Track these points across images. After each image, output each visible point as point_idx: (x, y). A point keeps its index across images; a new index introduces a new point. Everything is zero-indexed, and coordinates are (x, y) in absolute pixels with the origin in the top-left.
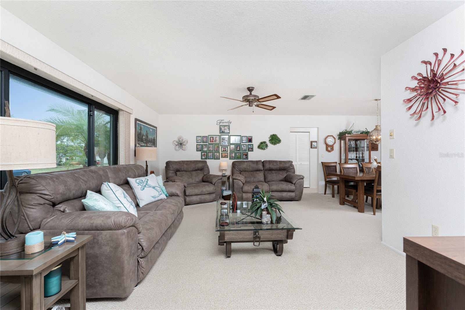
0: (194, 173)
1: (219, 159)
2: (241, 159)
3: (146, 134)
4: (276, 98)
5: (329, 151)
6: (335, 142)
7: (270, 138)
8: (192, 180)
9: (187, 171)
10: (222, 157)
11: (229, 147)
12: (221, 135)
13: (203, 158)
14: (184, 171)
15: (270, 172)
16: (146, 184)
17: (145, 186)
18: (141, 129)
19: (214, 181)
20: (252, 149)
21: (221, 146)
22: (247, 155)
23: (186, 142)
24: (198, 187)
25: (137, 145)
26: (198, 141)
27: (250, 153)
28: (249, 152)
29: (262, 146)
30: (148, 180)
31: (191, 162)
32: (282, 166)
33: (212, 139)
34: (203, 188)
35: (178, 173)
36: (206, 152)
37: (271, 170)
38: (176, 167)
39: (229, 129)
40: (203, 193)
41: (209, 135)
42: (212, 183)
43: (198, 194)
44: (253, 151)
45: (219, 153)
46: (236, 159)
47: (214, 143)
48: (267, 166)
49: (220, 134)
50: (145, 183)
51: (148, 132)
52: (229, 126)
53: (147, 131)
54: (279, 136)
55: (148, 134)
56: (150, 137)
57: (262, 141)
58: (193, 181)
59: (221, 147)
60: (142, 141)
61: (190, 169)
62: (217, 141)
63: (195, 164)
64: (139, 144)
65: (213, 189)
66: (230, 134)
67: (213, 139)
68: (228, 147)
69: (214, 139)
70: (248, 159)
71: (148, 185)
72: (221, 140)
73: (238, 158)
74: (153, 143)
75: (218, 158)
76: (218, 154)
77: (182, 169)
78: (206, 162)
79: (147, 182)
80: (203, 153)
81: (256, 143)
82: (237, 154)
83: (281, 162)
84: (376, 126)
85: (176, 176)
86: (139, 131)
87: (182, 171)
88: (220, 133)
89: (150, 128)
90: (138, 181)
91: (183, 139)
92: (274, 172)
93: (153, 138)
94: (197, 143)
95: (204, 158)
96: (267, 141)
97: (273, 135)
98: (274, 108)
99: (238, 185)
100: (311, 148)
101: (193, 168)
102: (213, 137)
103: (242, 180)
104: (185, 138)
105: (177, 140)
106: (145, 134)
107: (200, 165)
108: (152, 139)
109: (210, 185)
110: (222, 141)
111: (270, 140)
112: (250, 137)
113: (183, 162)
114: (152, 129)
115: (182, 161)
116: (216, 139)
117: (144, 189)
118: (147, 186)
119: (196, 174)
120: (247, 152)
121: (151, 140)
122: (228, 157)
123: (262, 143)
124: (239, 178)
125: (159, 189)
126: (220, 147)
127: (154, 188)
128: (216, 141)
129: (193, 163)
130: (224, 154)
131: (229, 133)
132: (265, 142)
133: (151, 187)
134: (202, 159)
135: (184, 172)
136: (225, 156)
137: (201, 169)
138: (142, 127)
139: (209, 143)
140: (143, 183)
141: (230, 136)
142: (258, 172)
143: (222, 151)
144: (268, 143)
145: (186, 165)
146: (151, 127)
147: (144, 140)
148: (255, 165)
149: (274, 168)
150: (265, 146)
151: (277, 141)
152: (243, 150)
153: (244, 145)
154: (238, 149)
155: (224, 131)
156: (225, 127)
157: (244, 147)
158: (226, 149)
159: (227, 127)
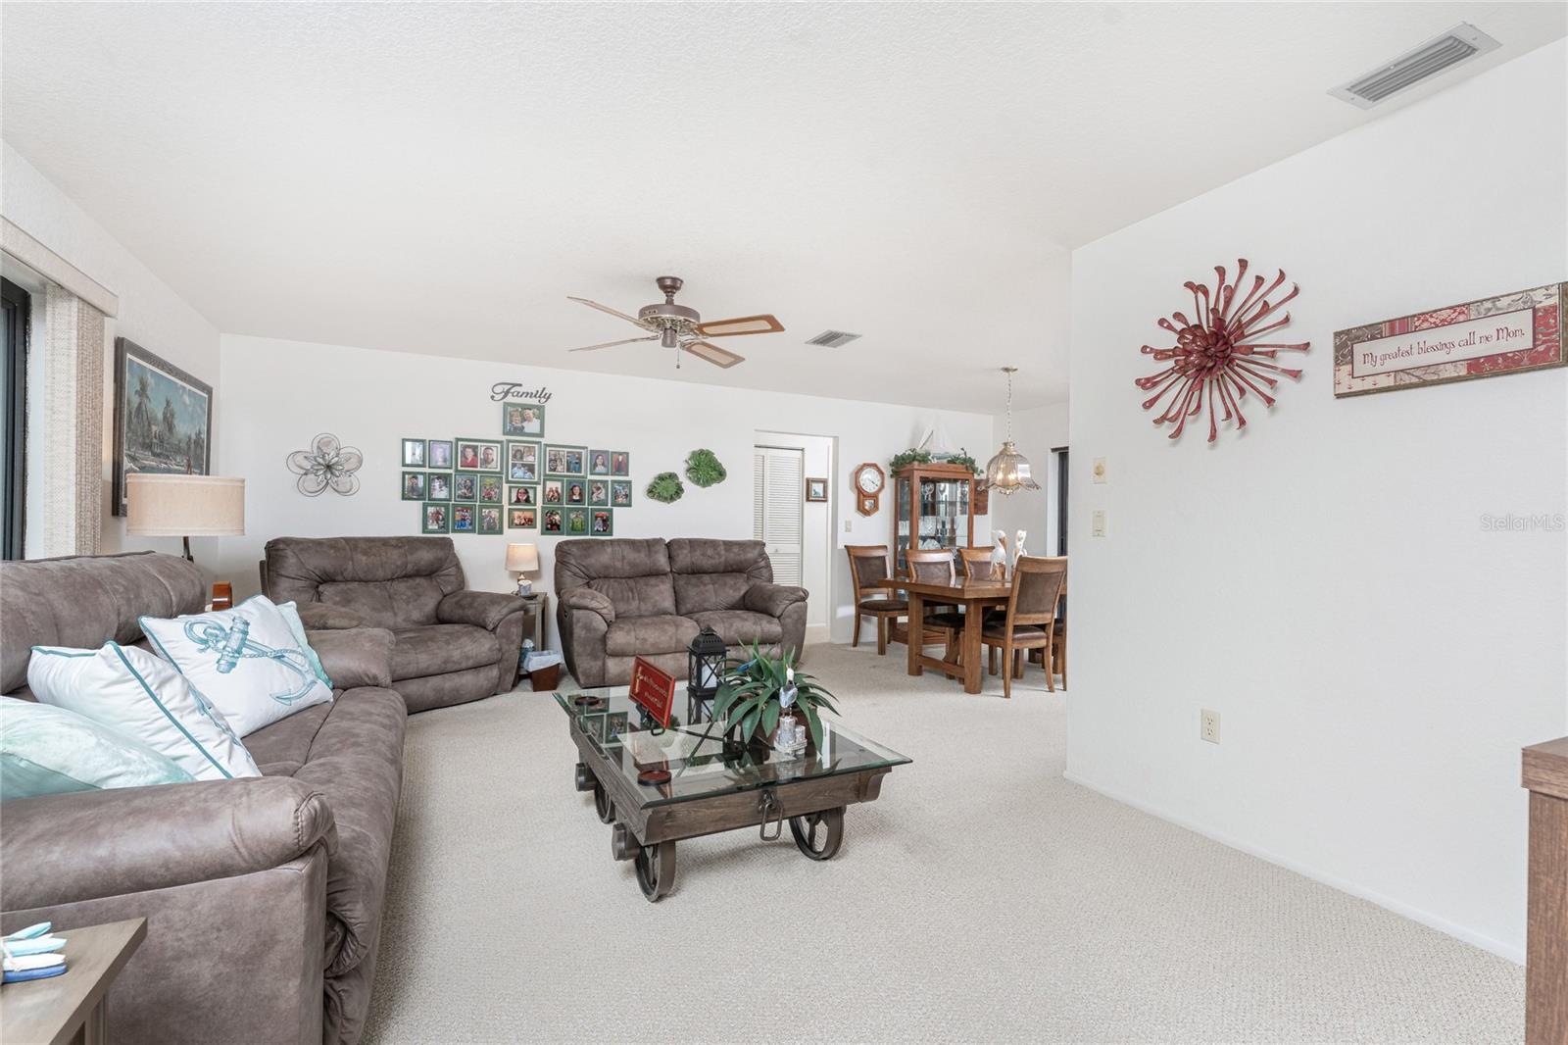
0: (401, 587)
1: (500, 532)
2: (587, 534)
3: (165, 417)
4: (769, 327)
5: (866, 513)
6: (882, 486)
7: (691, 463)
8: (395, 614)
9: (367, 581)
10: (511, 525)
11: (540, 488)
12: (509, 441)
13: (430, 527)
14: (353, 580)
15: (694, 580)
16: (243, 643)
17: (239, 652)
18: (143, 391)
19: (493, 615)
20: (628, 496)
21: (508, 482)
22: (607, 523)
23: (354, 460)
24: (430, 643)
25: (127, 464)
26: (409, 458)
27: (618, 513)
28: (615, 508)
29: (665, 489)
30: (247, 624)
31: (385, 542)
32: (733, 556)
33: (470, 453)
34: (451, 647)
35: (327, 590)
36: (447, 507)
37: (696, 572)
38: (317, 563)
39: (541, 417)
40: (450, 667)
41: (458, 440)
42: (485, 628)
43: (431, 670)
44: (630, 505)
45: (501, 508)
46: (568, 535)
47: (479, 469)
48: (684, 559)
50: (238, 636)
51: (173, 405)
52: (541, 409)
53: (168, 403)
54: (719, 457)
55: (172, 415)
56: (184, 429)
57: (663, 471)
58: (400, 619)
59: (510, 488)
60: (148, 447)
61: (380, 574)
62: (493, 464)
63: (402, 551)
64: (133, 459)
65: (490, 649)
66: (544, 441)
67: (476, 455)
68: (535, 488)
69: (481, 456)
70: (612, 535)
71: (251, 648)
72: (510, 462)
73: (573, 529)
74: (196, 457)
75: (494, 529)
76: (495, 513)
77: (348, 574)
78: (449, 544)
79: (246, 633)
80: (431, 510)
81: (640, 477)
82: (573, 516)
83: (728, 545)
84: (1005, 444)
85: (319, 600)
86: (136, 400)
87: (344, 581)
88: (504, 434)
89: (184, 388)
90: (199, 630)
91: (338, 449)
92: (706, 578)
93: (193, 437)
94: (404, 465)
95: (438, 527)
96: (680, 469)
97: (701, 452)
98: (738, 359)
99: (588, 628)
100: (808, 500)
101: (397, 567)
102: (475, 449)
103: (604, 611)
104: (348, 441)
105: (308, 449)
106: (160, 416)
107: (425, 556)
108: (190, 439)
109: (476, 634)
110: (514, 465)
111: (688, 470)
112: (620, 454)
113: (353, 543)
114: (191, 394)
115: (347, 540)
116: (486, 453)
117: (233, 665)
118: (245, 651)
119: (409, 593)
120: (609, 506)
121: (183, 445)
122: (535, 527)
123: (661, 478)
124: (594, 604)
125: (299, 659)
126: (506, 487)
127: (279, 657)
128: (486, 461)
129: (396, 547)
130: (520, 513)
131: (541, 435)
132: (672, 476)
133: (264, 654)
134: (425, 529)
135: (355, 585)
136: (523, 521)
137: (430, 573)
138: (151, 380)
139: (457, 470)
140: (227, 637)
141: (546, 445)
142: (653, 581)
143: (510, 504)
144: (683, 478)
145: (365, 553)
146: (188, 387)
147: (154, 441)
148: (642, 555)
149: (706, 563)
150: (672, 490)
151: (714, 474)
152: (595, 499)
153: (599, 484)
154: (576, 497)
155: (523, 428)
156: (528, 411)
157: (598, 489)
158: (528, 497)
159: (534, 414)
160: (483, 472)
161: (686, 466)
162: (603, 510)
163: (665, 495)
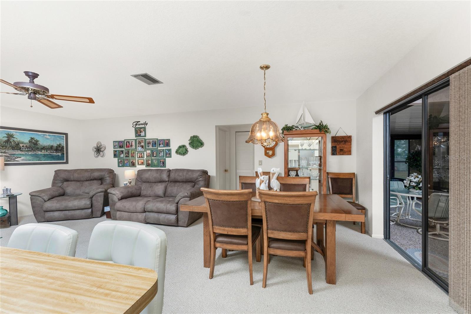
1: (136, 166)
2: (158, 167)
3: (30, 142)
5: (269, 156)
6: (277, 144)
7: (191, 141)
9: (78, 181)
10: (138, 164)
11: (145, 152)
14: (74, 181)
18: (10, 136)
20: (170, 154)
26: (115, 146)
27: (168, 160)
28: (166, 158)
29: (182, 151)
32: (188, 176)
35: (65, 183)
37: (176, 181)
38: (62, 176)
39: (145, 131)
44: (171, 157)
45: (136, 159)
47: (130, 148)
48: (172, 176)
49: (136, 138)
52: (145, 128)
54: (201, 138)
55: (37, 141)
56: (46, 144)
57: (181, 144)
60: (16, 149)
61: (82, 179)
62: (133, 146)
64: (4, 153)
67: (129, 144)
69: (130, 144)
72: (137, 145)
73: (155, 166)
74: (57, 150)
75: (134, 165)
76: (134, 161)
77: (72, 179)
80: (120, 160)
81: (174, 147)
82: (154, 161)
83: (188, 171)
87: (71, 181)
89: (45, 134)
91: (101, 145)
92: (178, 184)
93: (58, 145)
94: (114, 148)
95: (121, 165)
96: (187, 143)
97: (194, 137)
102: (129, 142)
105: (96, 146)
106: (26, 142)
108: (52, 146)
110: (138, 146)
111: (189, 144)
112: (167, 140)
116: (131, 143)
122: (144, 165)
123: (180, 147)
126: (136, 153)
130: (140, 161)
131: (145, 136)
132: (184, 146)
134: (118, 166)
136: (141, 163)
137: (101, 179)
138: (16, 134)
142: (159, 184)
143: (138, 158)
144: (188, 146)
145: (78, 173)
146: (48, 134)
147: (23, 148)
149: (179, 178)
150: (184, 151)
151: (199, 144)
152: (160, 155)
153: (161, 151)
154: (155, 155)
155: (141, 134)
156: (141, 129)
157: (161, 152)
158: (142, 156)
159: (143, 130)
160: (131, 149)
161: (189, 142)
162: (163, 159)
163: (182, 153)
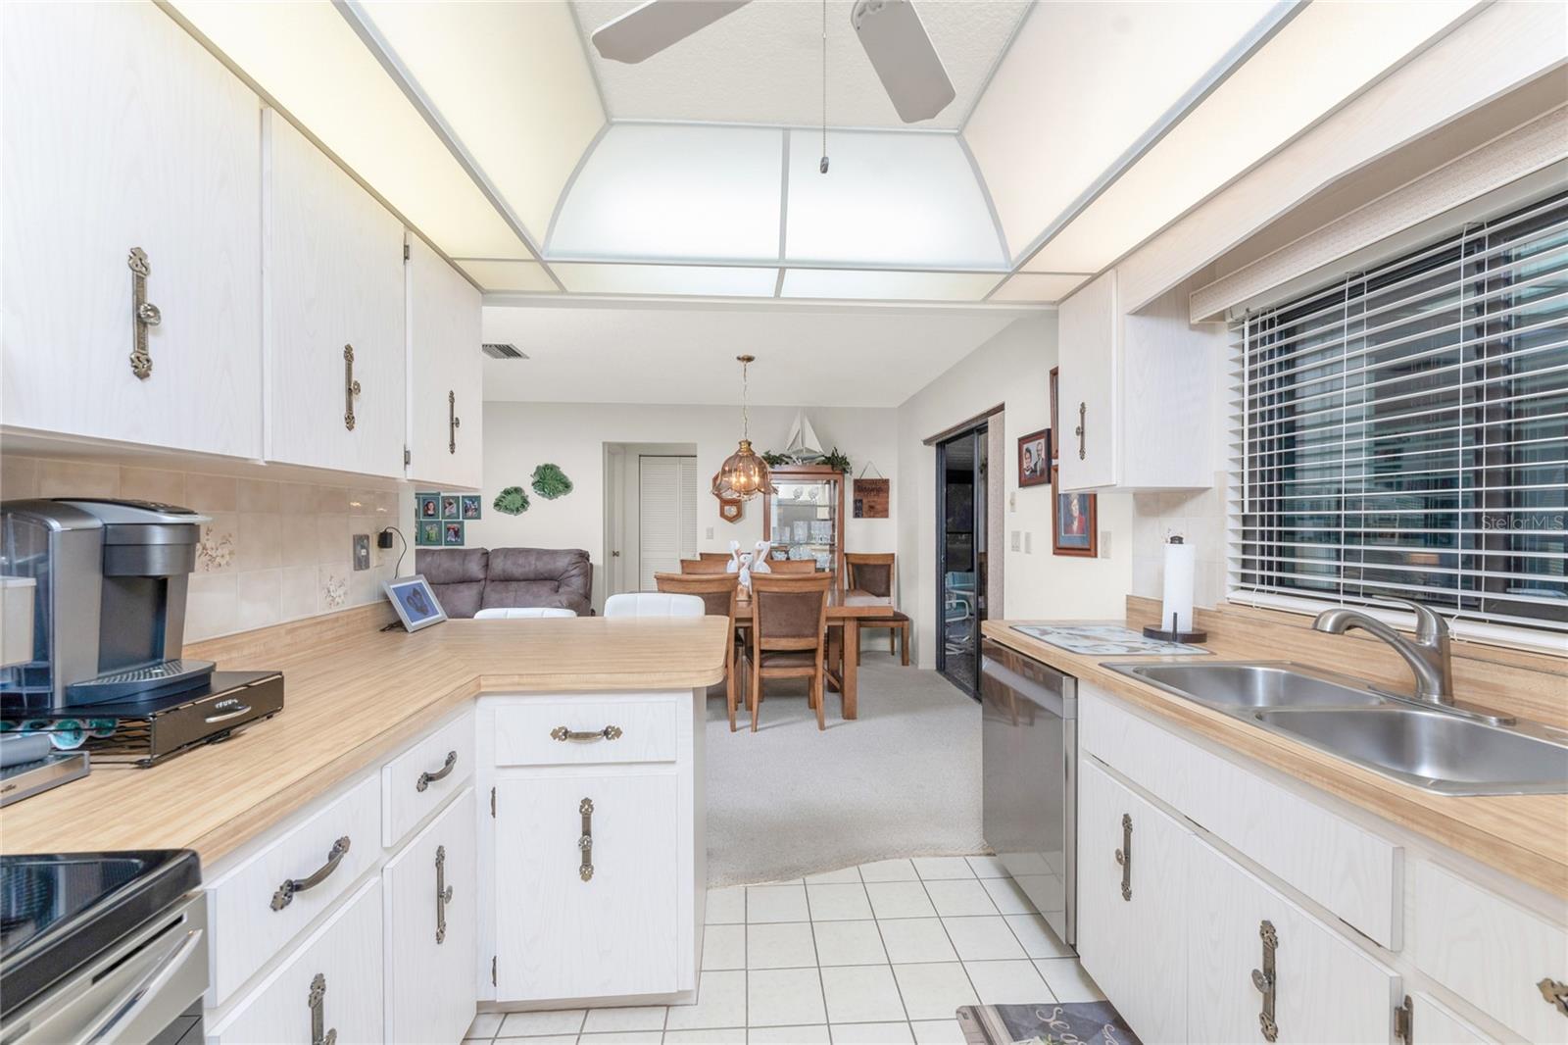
2: (441, 545)
5: (732, 519)
7: (537, 478)
15: (501, 586)
20: (478, 510)
22: (458, 533)
28: (466, 521)
29: (512, 501)
32: (542, 566)
37: (508, 579)
44: (479, 517)
48: (499, 566)
54: (565, 470)
57: (509, 486)
73: (430, 540)
81: (488, 492)
82: (427, 529)
83: (541, 553)
92: (514, 585)
96: (526, 483)
97: (546, 467)
111: (533, 484)
120: (461, 519)
123: (507, 492)
132: (517, 490)
142: (462, 587)
144: (530, 492)
148: (456, 563)
149: (517, 571)
150: (519, 503)
151: (561, 487)
152: (447, 514)
153: (451, 501)
154: (430, 512)
157: (450, 504)
161: (532, 480)
162: (455, 523)
163: (512, 506)
